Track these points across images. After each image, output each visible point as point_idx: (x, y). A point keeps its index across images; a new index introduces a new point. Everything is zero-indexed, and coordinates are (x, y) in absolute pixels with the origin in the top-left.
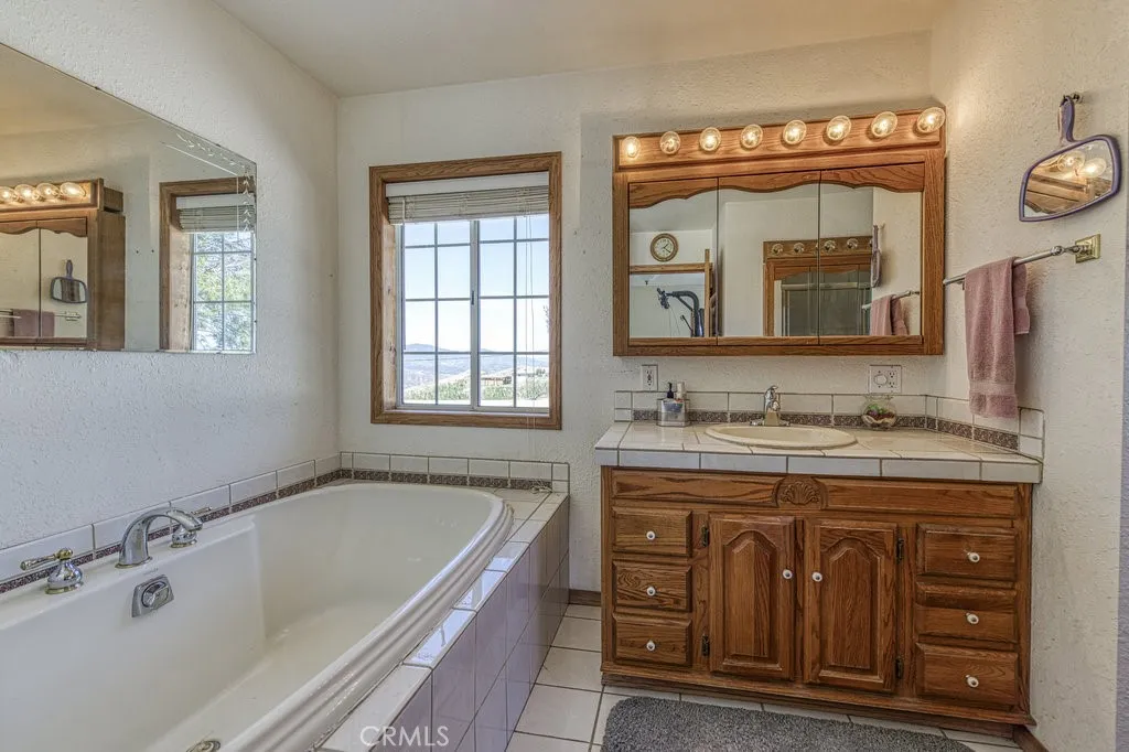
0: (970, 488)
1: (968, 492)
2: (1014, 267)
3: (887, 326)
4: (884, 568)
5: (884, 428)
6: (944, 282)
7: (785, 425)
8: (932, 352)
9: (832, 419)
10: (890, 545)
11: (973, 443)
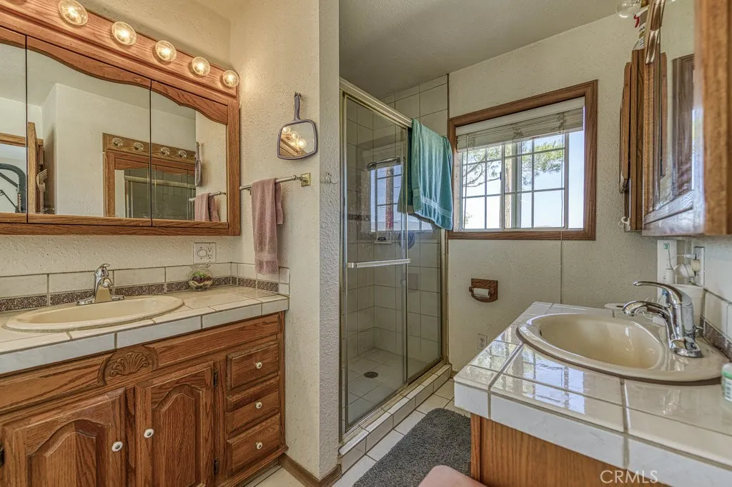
0: (256, 321)
1: (255, 325)
2: (276, 184)
3: (206, 216)
4: (205, 397)
5: (204, 289)
6: (241, 188)
7: (119, 299)
8: (234, 234)
9: (165, 287)
10: (209, 379)
11: (257, 291)
